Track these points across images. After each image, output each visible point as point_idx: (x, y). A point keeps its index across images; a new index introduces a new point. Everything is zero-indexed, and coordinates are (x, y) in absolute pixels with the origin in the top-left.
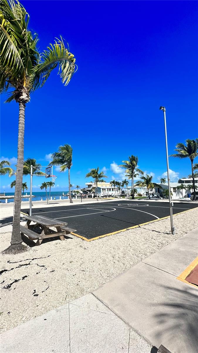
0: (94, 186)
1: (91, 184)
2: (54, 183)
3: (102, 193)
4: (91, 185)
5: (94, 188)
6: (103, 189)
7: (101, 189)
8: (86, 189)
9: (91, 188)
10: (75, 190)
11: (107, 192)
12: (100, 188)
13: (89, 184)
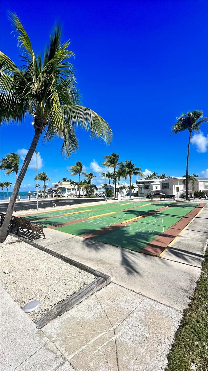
0: (60, 186)
1: (57, 183)
2: (11, 183)
3: (67, 193)
4: (57, 185)
5: (60, 188)
6: (68, 189)
7: (67, 189)
8: (52, 189)
9: (57, 188)
10: (41, 190)
11: (72, 192)
12: (65, 188)
13: (55, 184)
